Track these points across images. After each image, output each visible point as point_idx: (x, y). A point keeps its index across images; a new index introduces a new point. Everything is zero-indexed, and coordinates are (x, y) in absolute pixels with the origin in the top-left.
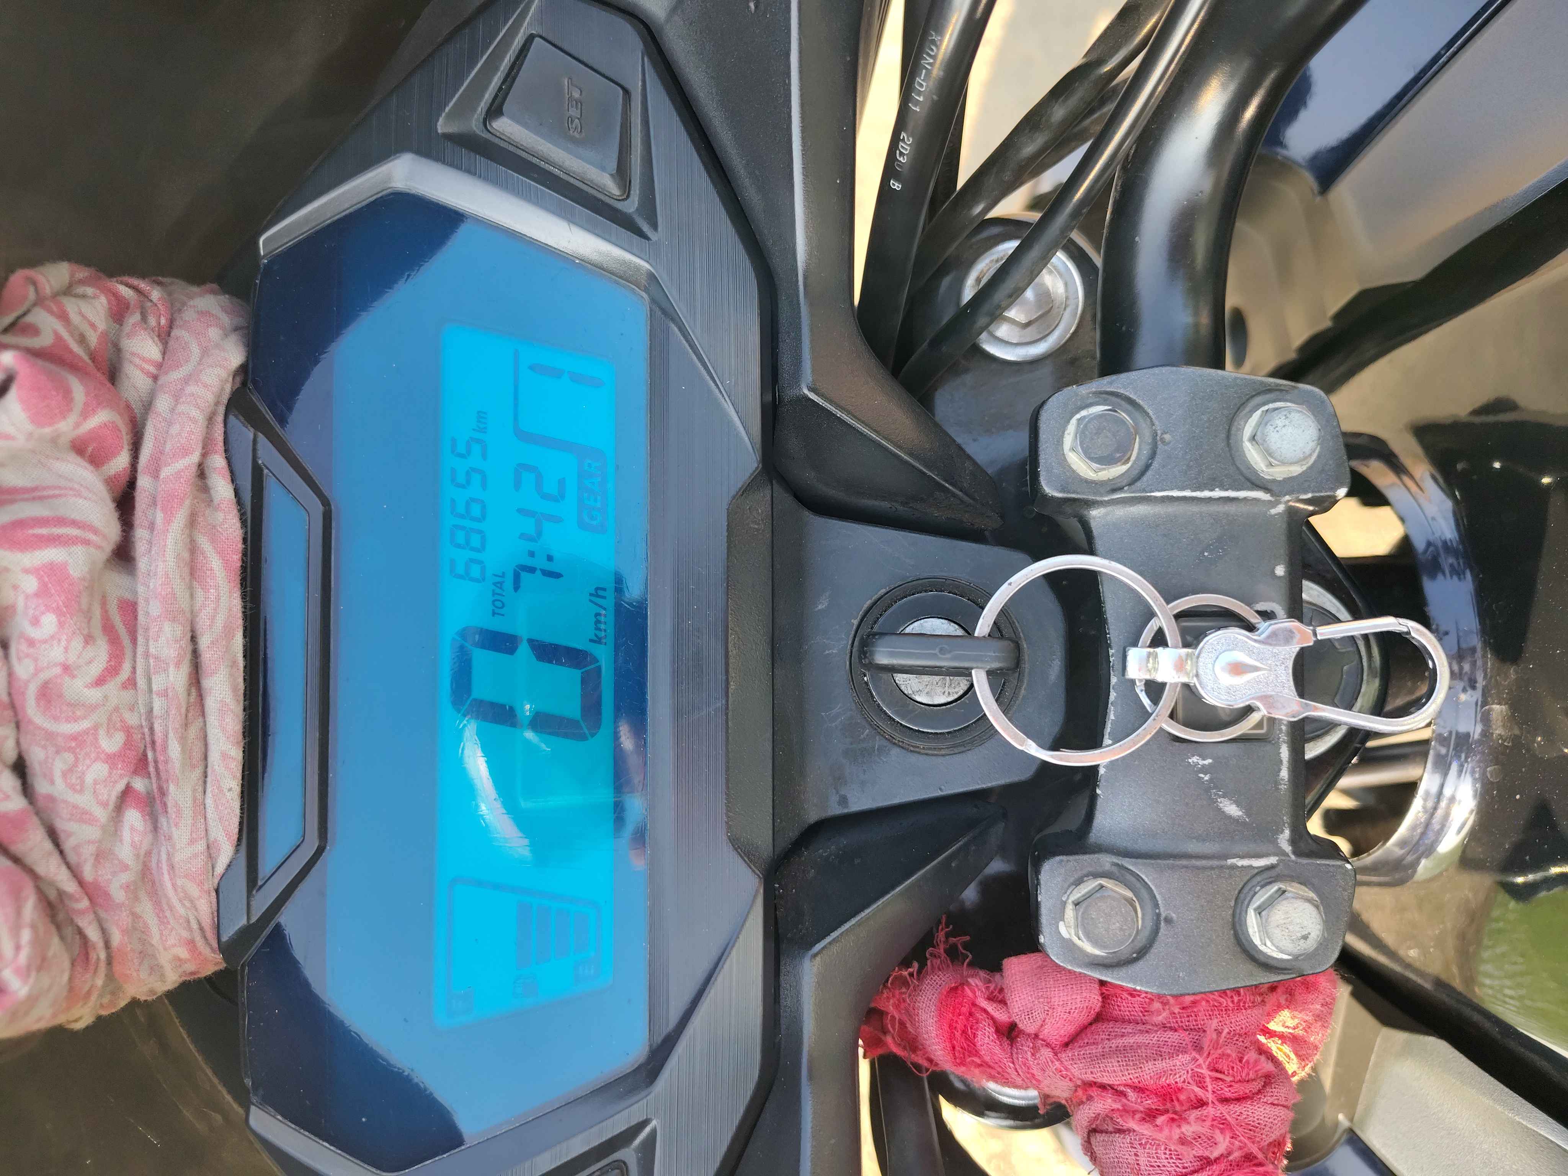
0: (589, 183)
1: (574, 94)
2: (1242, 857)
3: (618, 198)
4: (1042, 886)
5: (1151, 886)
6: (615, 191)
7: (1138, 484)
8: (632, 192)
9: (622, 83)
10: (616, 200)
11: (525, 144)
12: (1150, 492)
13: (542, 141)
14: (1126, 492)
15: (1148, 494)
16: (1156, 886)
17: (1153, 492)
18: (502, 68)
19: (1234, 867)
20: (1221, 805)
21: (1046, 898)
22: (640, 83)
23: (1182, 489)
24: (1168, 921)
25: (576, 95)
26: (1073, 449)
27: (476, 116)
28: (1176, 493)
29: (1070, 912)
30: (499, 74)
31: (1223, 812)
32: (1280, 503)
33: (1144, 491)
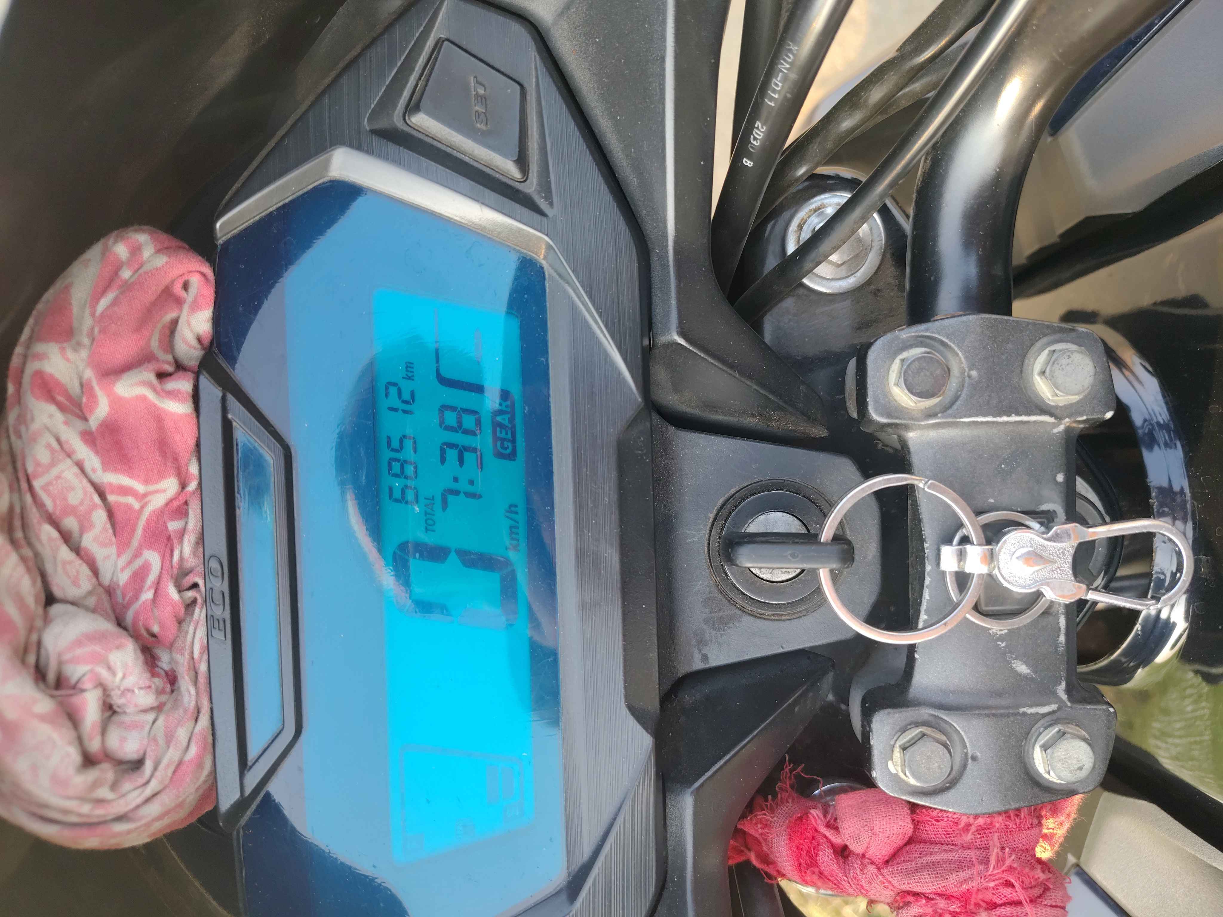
0: (494, 168)
1: (479, 90)
2: (1031, 706)
3: (519, 180)
4: (874, 733)
5: (961, 732)
6: (516, 174)
7: (950, 412)
8: (530, 175)
9: (518, 79)
10: (517, 181)
11: (440, 136)
12: (960, 418)
13: (455, 134)
14: (939, 418)
15: (958, 420)
16: (965, 732)
17: (962, 418)
18: (417, 69)
19: (1025, 714)
20: (1014, 665)
21: (877, 742)
22: (534, 80)
23: (985, 415)
24: (974, 758)
25: (481, 91)
26: (897, 384)
27: (396, 112)
28: (980, 419)
29: (897, 754)
30: (414, 74)
31: (1016, 671)
32: (1061, 424)
33: (955, 417)
